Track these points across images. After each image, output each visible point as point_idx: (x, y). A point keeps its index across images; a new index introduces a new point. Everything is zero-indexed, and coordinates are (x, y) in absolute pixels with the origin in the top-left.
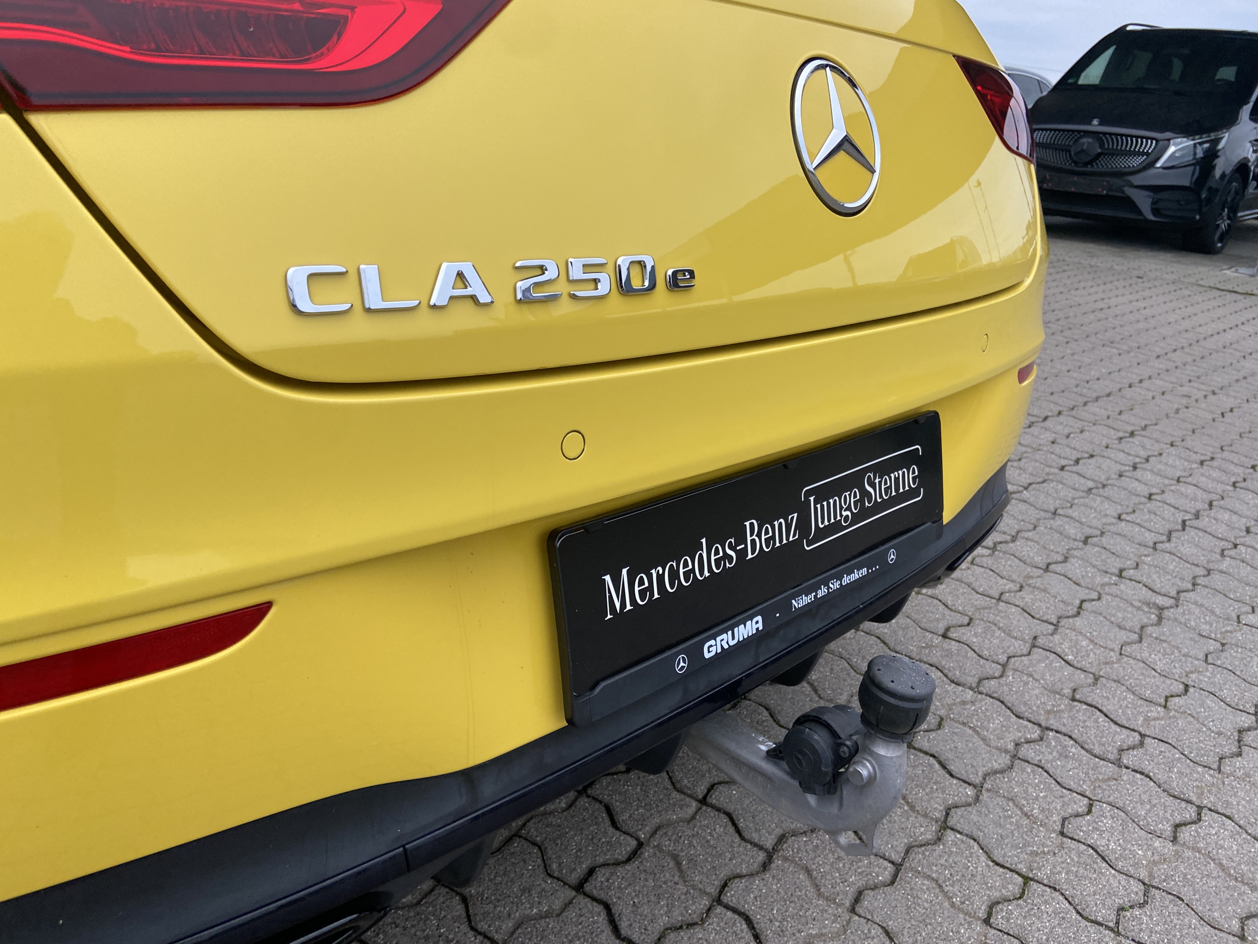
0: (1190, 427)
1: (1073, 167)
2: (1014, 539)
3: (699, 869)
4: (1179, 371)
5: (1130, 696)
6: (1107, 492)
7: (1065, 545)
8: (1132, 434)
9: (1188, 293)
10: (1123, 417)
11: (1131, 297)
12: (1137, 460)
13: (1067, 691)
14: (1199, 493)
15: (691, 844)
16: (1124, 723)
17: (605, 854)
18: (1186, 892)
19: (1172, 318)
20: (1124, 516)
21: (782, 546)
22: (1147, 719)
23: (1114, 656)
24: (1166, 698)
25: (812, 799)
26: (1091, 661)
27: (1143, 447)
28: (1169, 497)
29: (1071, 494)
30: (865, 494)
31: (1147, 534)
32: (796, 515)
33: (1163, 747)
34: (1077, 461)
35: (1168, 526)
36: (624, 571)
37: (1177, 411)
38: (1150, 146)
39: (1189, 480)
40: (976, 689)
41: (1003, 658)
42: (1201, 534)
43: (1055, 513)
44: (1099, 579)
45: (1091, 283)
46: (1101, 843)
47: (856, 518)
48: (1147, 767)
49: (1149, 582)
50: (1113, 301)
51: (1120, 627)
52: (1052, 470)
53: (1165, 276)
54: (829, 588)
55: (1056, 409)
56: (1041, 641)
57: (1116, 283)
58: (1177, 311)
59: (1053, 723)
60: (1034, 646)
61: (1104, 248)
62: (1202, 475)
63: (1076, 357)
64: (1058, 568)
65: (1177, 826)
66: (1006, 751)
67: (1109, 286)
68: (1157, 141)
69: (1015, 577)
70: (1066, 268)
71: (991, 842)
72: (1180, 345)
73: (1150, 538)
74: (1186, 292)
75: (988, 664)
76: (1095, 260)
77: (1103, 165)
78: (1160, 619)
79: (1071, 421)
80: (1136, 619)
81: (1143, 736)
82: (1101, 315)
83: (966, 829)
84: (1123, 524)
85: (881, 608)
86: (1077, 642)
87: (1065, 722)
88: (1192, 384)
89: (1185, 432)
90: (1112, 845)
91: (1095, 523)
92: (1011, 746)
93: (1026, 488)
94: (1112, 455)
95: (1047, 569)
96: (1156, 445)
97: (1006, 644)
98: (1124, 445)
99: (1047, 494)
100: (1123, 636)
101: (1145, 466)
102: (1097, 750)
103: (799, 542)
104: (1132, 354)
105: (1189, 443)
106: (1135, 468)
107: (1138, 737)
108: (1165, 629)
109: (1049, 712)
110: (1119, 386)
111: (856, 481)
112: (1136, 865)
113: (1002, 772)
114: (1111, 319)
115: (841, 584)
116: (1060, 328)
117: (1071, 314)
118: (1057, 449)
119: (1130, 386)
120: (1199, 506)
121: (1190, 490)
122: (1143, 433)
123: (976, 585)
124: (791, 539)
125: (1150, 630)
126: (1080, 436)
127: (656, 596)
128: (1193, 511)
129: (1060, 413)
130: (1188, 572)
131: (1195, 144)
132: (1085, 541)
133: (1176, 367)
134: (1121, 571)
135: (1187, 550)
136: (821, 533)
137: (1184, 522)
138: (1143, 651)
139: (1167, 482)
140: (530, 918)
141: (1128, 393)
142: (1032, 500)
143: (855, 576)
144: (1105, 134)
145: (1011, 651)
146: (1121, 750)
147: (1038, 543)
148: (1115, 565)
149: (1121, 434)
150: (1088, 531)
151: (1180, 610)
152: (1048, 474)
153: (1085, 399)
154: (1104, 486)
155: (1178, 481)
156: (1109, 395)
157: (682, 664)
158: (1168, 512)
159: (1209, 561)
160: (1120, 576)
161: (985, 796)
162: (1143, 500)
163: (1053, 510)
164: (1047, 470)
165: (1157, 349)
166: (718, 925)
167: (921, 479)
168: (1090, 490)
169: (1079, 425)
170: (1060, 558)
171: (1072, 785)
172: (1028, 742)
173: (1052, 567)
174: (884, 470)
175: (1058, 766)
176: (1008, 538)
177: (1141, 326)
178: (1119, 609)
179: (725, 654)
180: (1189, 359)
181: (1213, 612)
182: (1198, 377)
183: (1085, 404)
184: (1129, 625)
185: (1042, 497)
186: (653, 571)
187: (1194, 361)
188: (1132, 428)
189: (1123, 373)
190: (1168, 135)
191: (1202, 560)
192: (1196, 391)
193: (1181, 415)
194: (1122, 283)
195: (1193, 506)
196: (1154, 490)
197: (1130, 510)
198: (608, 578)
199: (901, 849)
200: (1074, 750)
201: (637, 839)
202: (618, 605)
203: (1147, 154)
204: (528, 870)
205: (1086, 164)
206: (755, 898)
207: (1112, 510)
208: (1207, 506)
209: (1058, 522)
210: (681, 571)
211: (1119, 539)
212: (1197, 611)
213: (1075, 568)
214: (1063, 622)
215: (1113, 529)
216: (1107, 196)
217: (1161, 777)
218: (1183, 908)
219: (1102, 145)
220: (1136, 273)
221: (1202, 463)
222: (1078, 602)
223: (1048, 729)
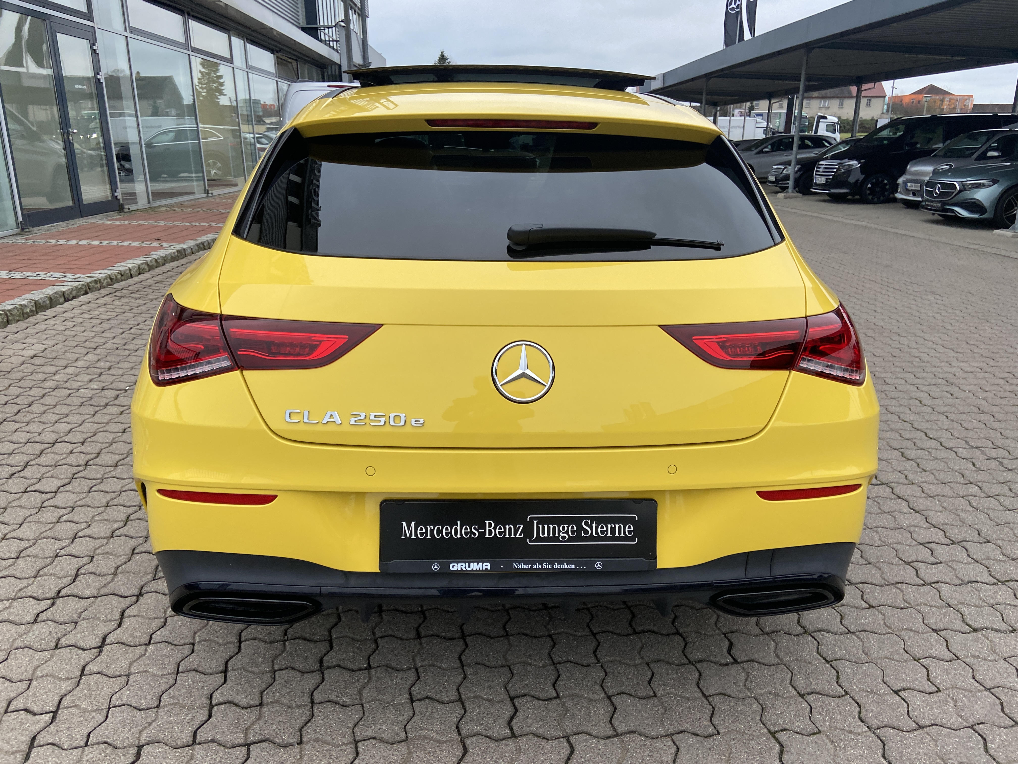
3: (573, 721)
15: (580, 710)
17: (536, 692)
21: (510, 538)
30: (582, 529)
32: (522, 526)
36: (413, 523)
47: (572, 539)
54: (542, 566)
103: (523, 539)
111: (574, 521)
115: (553, 567)
124: (517, 536)
127: (429, 537)
136: (542, 539)
140: (482, 698)
143: (565, 566)
157: (436, 568)
166: (555, 745)
167: (635, 533)
174: (601, 521)
179: (462, 572)
186: (428, 527)
198: (404, 523)
201: (558, 694)
202: (408, 535)
204: (498, 680)
206: (585, 746)
210: (444, 531)
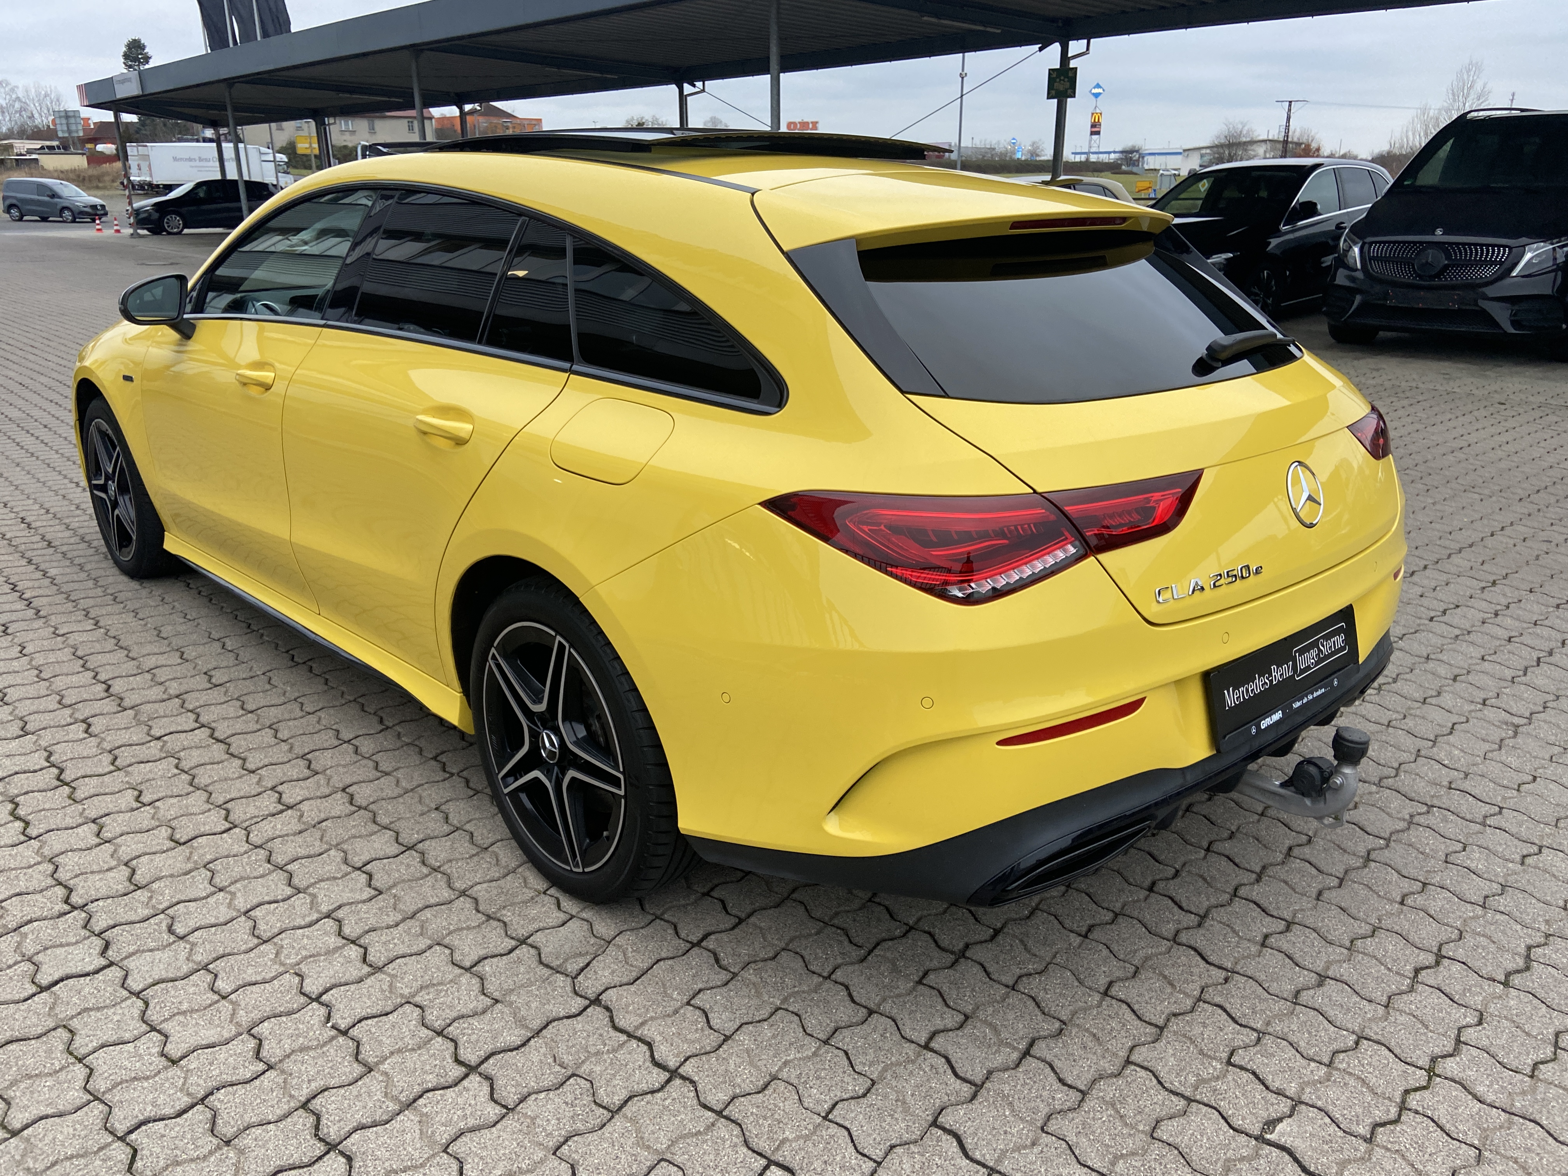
0: (1549, 572)
1: (1418, 281)
2: (1395, 681)
3: (1218, 881)
4: (1541, 514)
5: (1492, 785)
6: (1472, 637)
7: (1438, 683)
8: (1494, 583)
9: (1555, 419)
10: (1485, 567)
11: (1493, 430)
12: (1499, 607)
13: (1445, 783)
14: (1554, 633)
16: (1488, 800)
18: (1530, 889)
19: (1536, 452)
20: (1486, 658)
21: (1287, 678)
22: (1504, 798)
23: (1479, 760)
24: (1519, 785)
25: (1308, 802)
26: (1463, 762)
27: (1504, 595)
28: (1526, 639)
29: (1439, 641)
30: (1320, 650)
31: (1507, 671)
32: (1291, 662)
33: (1515, 813)
34: (1444, 612)
35: (1525, 663)
36: (1231, 689)
37: (1537, 558)
38: (1502, 255)
39: (1546, 622)
40: (1379, 785)
41: (1396, 765)
42: (1553, 668)
43: (1428, 658)
44: (1467, 707)
45: (1449, 416)
46: (1473, 866)
47: (1317, 663)
48: (1504, 825)
49: (1507, 708)
50: (1472, 439)
51: (1483, 740)
52: (1423, 621)
53: (1531, 399)
54: (1307, 698)
55: (1422, 563)
56: (1423, 753)
57: (1476, 413)
58: (1542, 444)
59: (1435, 802)
60: (1418, 756)
61: (1462, 366)
62: (1558, 617)
63: (1438, 507)
64: (1433, 701)
65: (1524, 857)
66: (1404, 820)
67: (1468, 418)
68: (1510, 248)
69: (1399, 709)
70: (1421, 398)
71: (1400, 866)
72: (1544, 485)
73: (1509, 674)
74: (1553, 418)
75: (1385, 769)
76: (1451, 383)
77: (1450, 278)
78: (1516, 733)
79: (1436, 574)
80: (1497, 734)
81: (1501, 808)
82: (1460, 455)
83: (1383, 860)
84: (1486, 663)
85: (1322, 717)
86: (1450, 753)
87: (1445, 802)
88: (1554, 527)
89: (1544, 579)
90: (1480, 866)
91: (1462, 664)
92: (1407, 817)
93: (1401, 639)
94: (1476, 605)
95: (1424, 702)
96: (1516, 592)
97: (1397, 755)
98: (1486, 595)
99: (1421, 643)
100: (1487, 747)
101: (1505, 612)
102: (1468, 817)
103: (1293, 676)
104: (1494, 498)
105: (1547, 588)
106: (1496, 615)
107: (1497, 809)
108: (1520, 740)
109: (1432, 797)
110: (1481, 535)
111: (1315, 644)
112: (1496, 875)
113: (1403, 831)
114: (1471, 460)
115: (1313, 696)
116: (1419, 475)
117: (1429, 457)
118: (1425, 602)
119: (1492, 535)
120: (1553, 644)
121: (1546, 632)
122: (1504, 581)
123: (1369, 716)
124: (1290, 675)
125: (1507, 742)
126: (1446, 588)
127: (1242, 700)
128: (1547, 649)
129: (1425, 567)
130: (1540, 698)
131: (1554, 249)
132: (1455, 679)
133: (1539, 510)
134: (1485, 700)
135: (1540, 682)
136: (1303, 671)
137: (1539, 659)
138: (1503, 756)
139: (1525, 625)
141: (1489, 542)
142: (1407, 648)
143: (1319, 693)
144: (1451, 244)
145: (1402, 760)
146: (1485, 817)
147: (1415, 682)
148: (1480, 695)
149: (1484, 584)
150: (1457, 671)
151: (1532, 726)
152: (1419, 625)
153: (1449, 552)
154: (1469, 633)
155: (1535, 624)
156: (1471, 546)
157: (1254, 730)
158: (1525, 652)
159: (1558, 689)
160: (1484, 704)
161: (1392, 844)
162: (1504, 642)
163: (1425, 655)
164: (1418, 621)
165: (1520, 491)
167: (1345, 641)
168: (1457, 636)
169: (1444, 577)
170: (1434, 694)
171: (1452, 837)
172: (1419, 814)
173: (1428, 700)
174: (1327, 637)
175: (1441, 827)
176: (1390, 680)
177: (1503, 465)
178: (1483, 728)
179: (1269, 727)
180: (1553, 500)
181: (1559, 727)
182: (1560, 520)
183: (1449, 556)
184: (1491, 738)
185: (1416, 645)
186: (1240, 689)
187: (1558, 501)
188: (1494, 578)
189: (1485, 521)
190: (1524, 240)
191: (1552, 688)
192: (1556, 535)
193: (1541, 562)
194: (1484, 413)
195: (1546, 646)
196: (1513, 634)
197: (1492, 652)
198: (1225, 691)
199: (1342, 871)
200: (1452, 817)
202: (1230, 703)
203: (1501, 263)
205: (1432, 278)
207: (1477, 653)
208: (1560, 644)
209: (1431, 665)
210: (1250, 689)
211: (1482, 676)
212: (1546, 727)
213: (1447, 700)
214: (1439, 739)
215: (1478, 668)
216: (1459, 309)
217: (1514, 830)
218: (1527, 895)
219: (1448, 257)
220: (1498, 398)
221: (1558, 606)
222: (1450, 725)
223: (1433, 806)
